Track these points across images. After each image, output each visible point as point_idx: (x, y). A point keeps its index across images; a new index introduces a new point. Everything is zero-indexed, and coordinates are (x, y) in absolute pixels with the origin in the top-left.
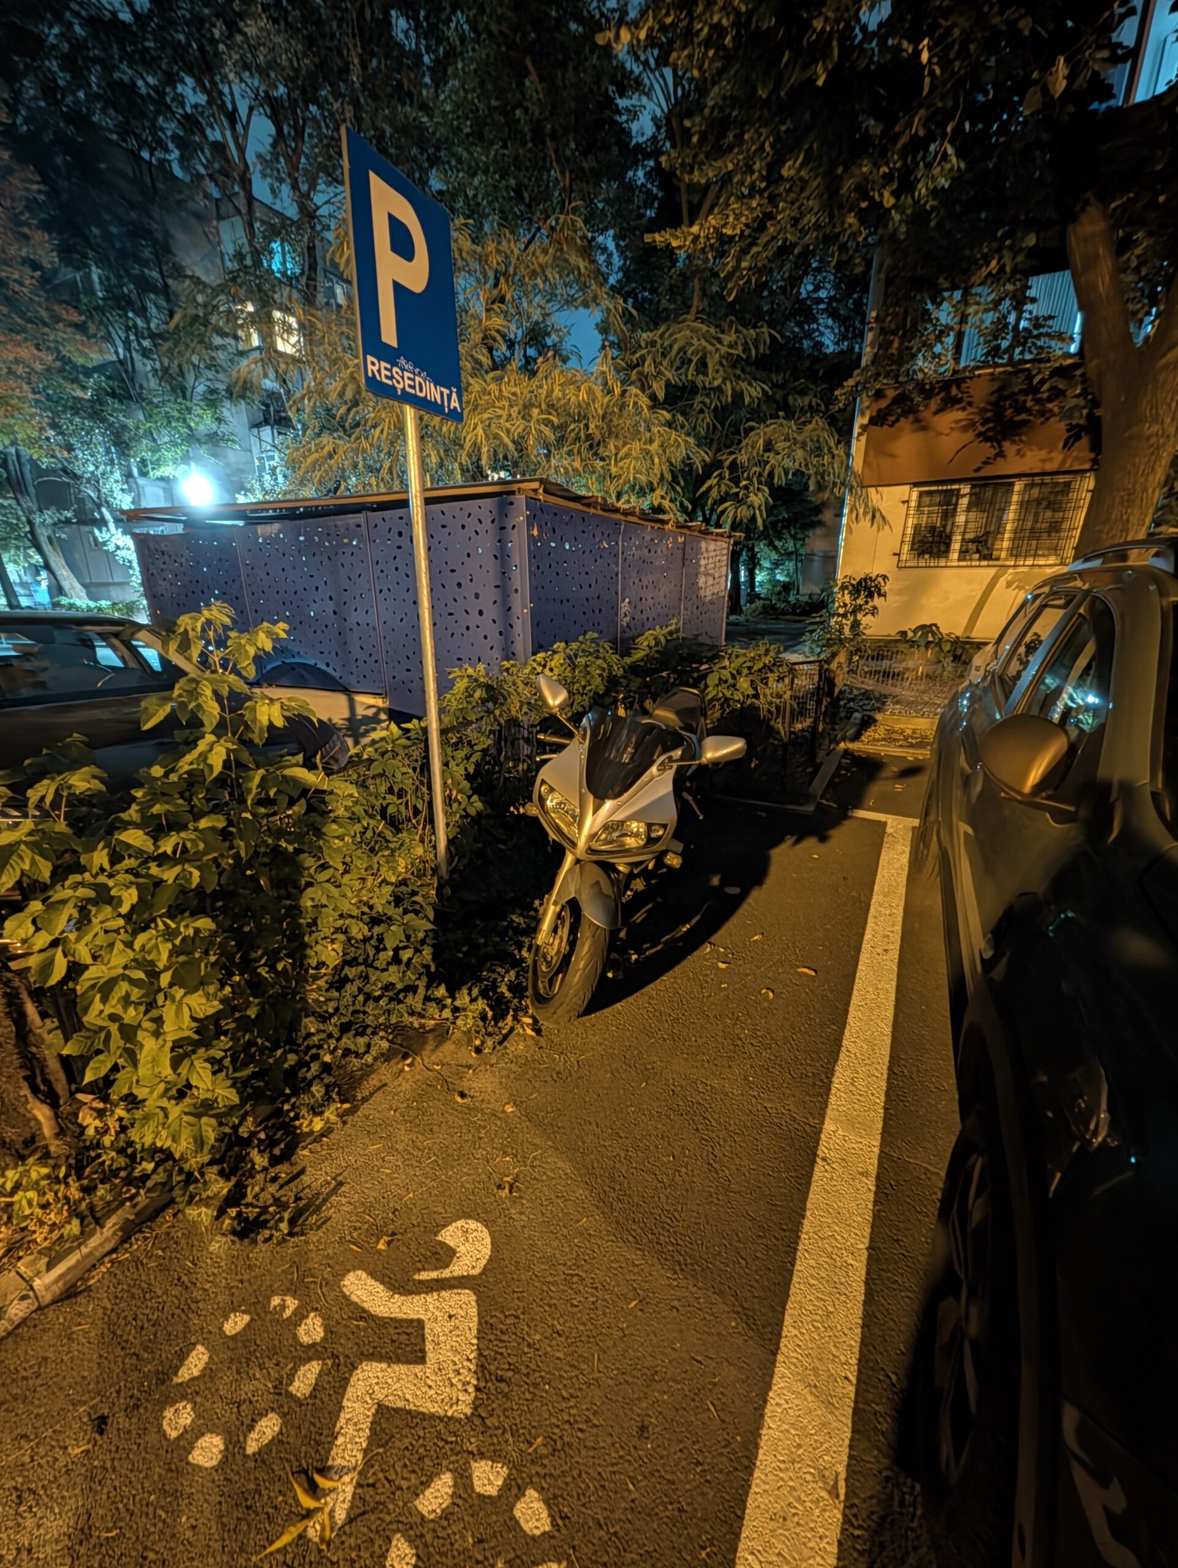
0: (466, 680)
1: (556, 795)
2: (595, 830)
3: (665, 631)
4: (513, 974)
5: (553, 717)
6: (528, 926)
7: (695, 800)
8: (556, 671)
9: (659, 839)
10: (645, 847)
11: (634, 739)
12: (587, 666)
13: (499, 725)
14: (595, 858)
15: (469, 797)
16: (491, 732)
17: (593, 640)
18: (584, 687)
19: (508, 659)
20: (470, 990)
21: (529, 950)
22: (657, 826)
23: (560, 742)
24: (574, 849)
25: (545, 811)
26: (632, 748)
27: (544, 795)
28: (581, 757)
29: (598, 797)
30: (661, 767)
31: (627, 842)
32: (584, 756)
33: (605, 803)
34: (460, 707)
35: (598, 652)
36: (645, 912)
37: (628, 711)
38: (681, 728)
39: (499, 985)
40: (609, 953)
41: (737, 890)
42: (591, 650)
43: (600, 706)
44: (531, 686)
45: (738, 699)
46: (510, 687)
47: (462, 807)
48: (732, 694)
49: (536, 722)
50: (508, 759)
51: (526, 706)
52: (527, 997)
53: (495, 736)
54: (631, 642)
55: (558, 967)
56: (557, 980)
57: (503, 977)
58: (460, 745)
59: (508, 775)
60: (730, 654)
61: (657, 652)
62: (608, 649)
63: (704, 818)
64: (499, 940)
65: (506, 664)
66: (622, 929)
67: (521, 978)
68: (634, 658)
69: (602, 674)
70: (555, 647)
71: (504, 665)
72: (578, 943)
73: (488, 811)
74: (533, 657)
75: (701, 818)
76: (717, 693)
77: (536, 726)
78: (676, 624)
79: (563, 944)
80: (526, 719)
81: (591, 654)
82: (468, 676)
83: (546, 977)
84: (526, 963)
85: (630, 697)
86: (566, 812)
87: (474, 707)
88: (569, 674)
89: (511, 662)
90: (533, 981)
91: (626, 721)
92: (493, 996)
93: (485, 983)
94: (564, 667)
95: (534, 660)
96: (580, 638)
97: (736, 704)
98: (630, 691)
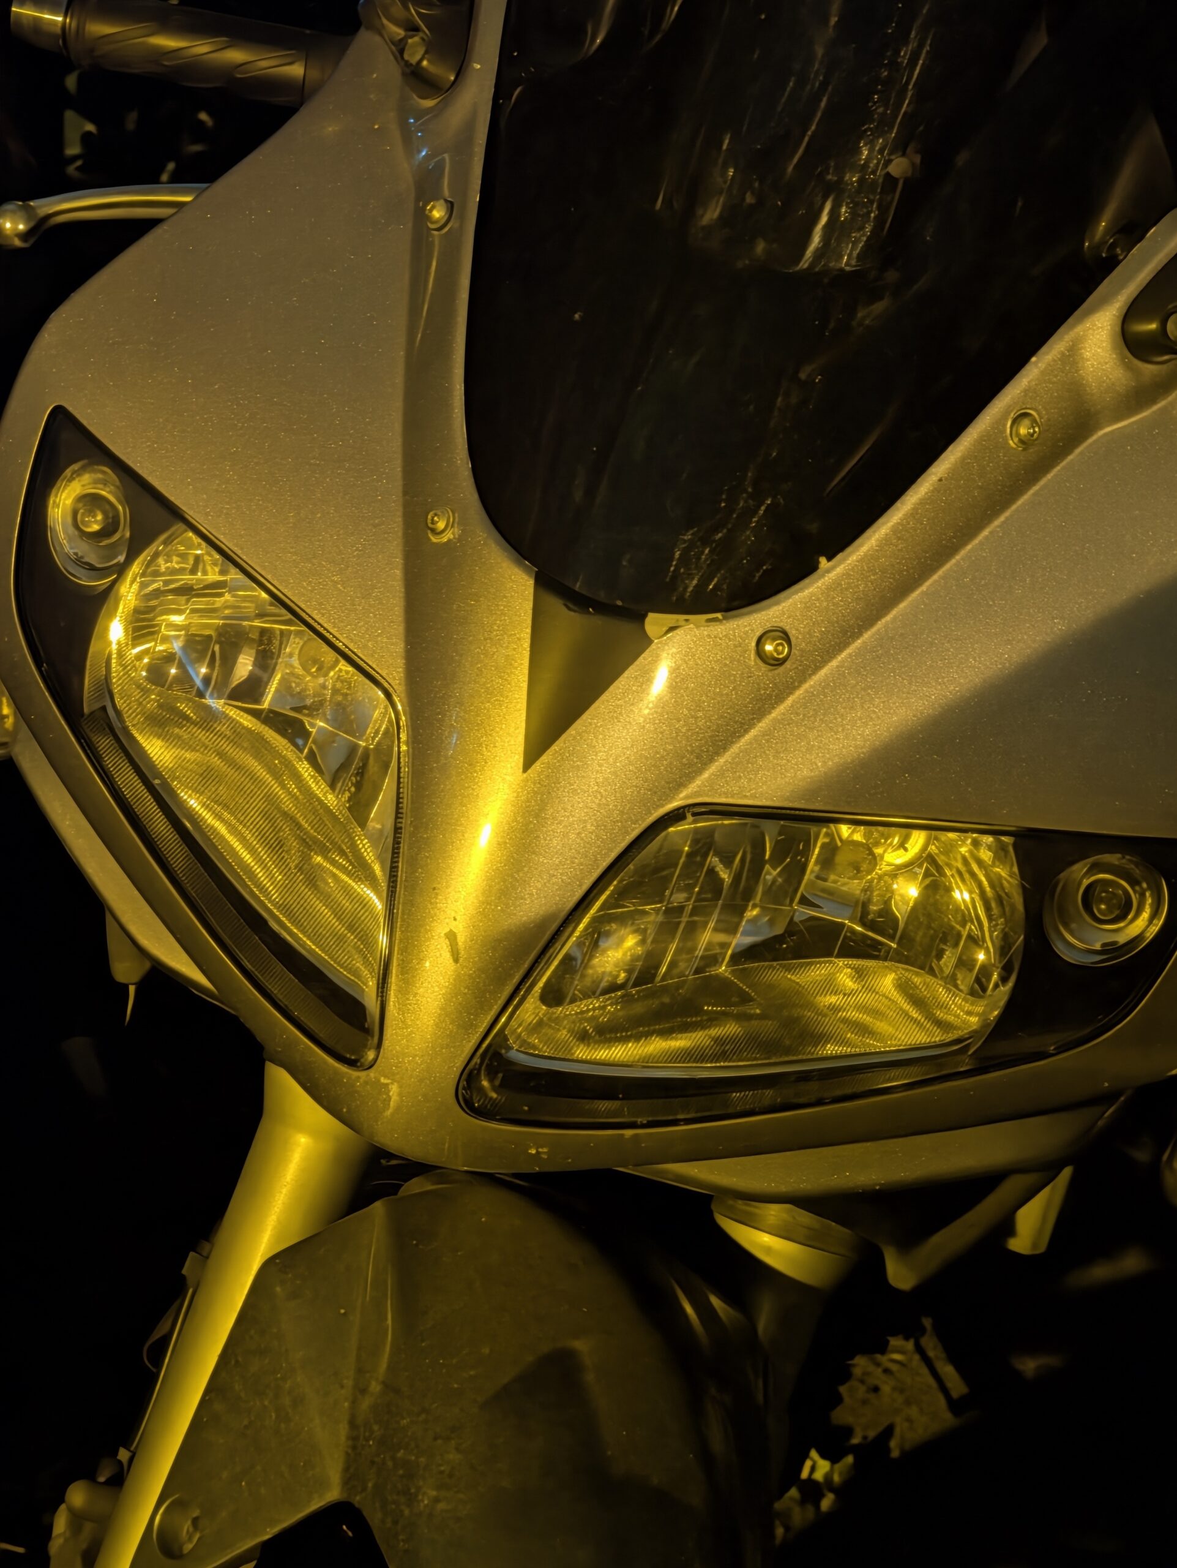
9: (1131, 974)
11: (915, 59)
22: (1113, 859)
23: (228, 73)
24: (352, 1063)
25: (86, 710)
26: (900, 147)
27: (79, 562)
28: (421, 216)
29: (577, 587)
30: (1153, 326)
31: (836, 1009)
32: (451, 206)
33: (647, 642)
86: (275, 720)
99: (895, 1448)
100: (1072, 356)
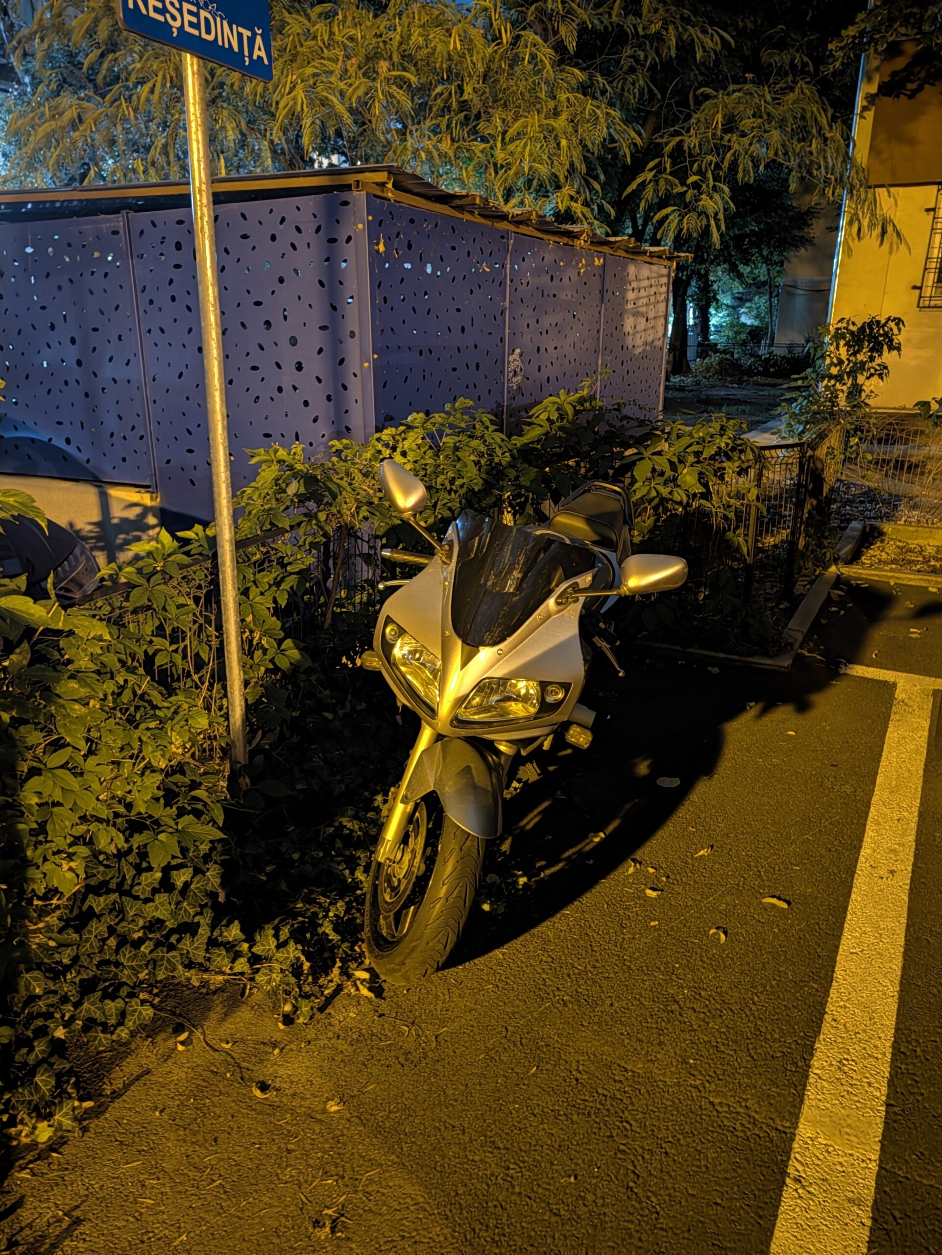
0: (275, 467)
1: (407, 639)
2: (464, 691)
3: (574, 398)
4: (340, 904)
5: (405, 523)
6: (366, 834)
7: (613, 650)
8: (411, 456)
9: (559, 704)
10: (536, 717)
11: (522, 559)
12: (456, 449)
13: (325, 535)
14: (464, 732)
15: (280, 642)
16: (313, 545)
17: (466, 411)
18: (452, 481)
19: (338, 436)
20: (277, 929)
21: (367, 870)
22: (555, 685)
23: (416, 562)
24: (433, 719)
25: (392, 663)
27: (390, 639)
28: (444, 584)
29: (469, 643)
30: (560, 600)
31: (512, 710)
32: (449, 582)
33: (479, 651)
34: (266, 507)
35: (474, 428)
36: (539, 813)
37: (518, 516)
38: (595, 543)
39: (320, 922)
40: (485, 875)
41: (675, 782)
42: (463, 425)
43: (476, 510)
44: (373, 478)
45: (679, 499)
46: (342, 479)
47: (268, 657)
48: (671, 493)
49: (380, 532)
50: (338, 585)
51: (365, 508)
52: (363, 941)
53: (319, 551)
54: (523, 414)
55: (409, 896)
56: (407, 914)
57: (327, 911)
58: (266, 565)
59: (338, 610)
60: (669, 433)
61: (561, 428)
62: (488, 423)
63: (626, 673)
64: (321, 854)
65: (337, 444)
66: (506, 839)
67: (354, 911)
68: (526, 437)
69: (479, 462)
70: (410, 418)
71: (333, 446)
72: (439, 859)
73: (308, 663)
74: (377, 435)
75: (621, 674)
76: (649, 492)
77: (381, 538)
78: (591, 387)
79: (417, 860)
80: (365, 526)
81: (463, 431)
82: (279, 462)
83: (390, 911)
84: (361, 889)
85: (520, 495)
86: (422, 664)
87: (287, 508)
88: (430, 461)
89: (345, 441)
90: (371, 916)
91: (511, 532)
92: (311, 939)
93: (300, 919)
94: (423, 450)
95: (379, 440)
96: (448, 407)
97: (676, 507)
98: (519, 487)
99: (530, 782)
100: (548, 605)
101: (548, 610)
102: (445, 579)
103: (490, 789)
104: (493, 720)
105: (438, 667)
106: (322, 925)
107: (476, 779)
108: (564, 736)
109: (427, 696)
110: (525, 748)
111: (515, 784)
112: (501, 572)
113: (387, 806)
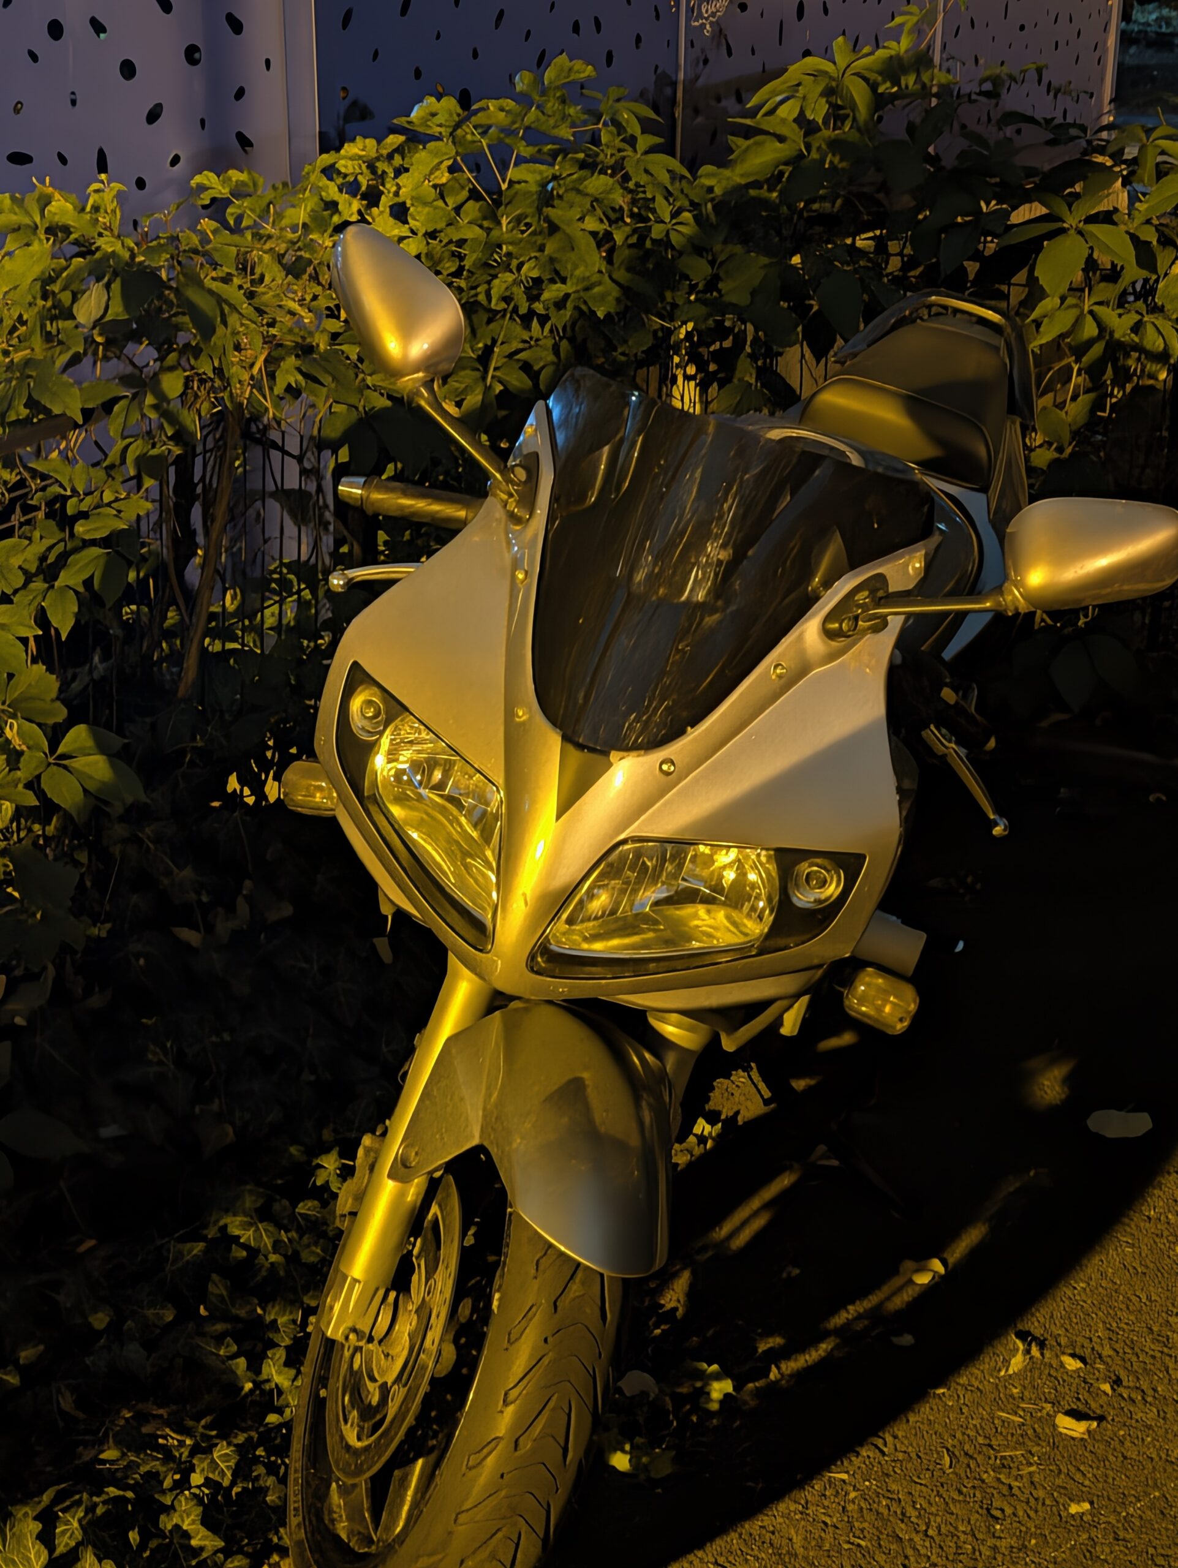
0: (42, 246)
1: (408, 729)
2: (568, 874)
3: (872, 60)
4: (223, 1454)
5: (402, 404)
6: (293, 1259)
7: (976, 761)
8: (419, 220)
9: (826, 913)
10: (767, 945)
11: (730, 508)
12: (546, 199)
13: (181, 436)
14: (563, 988)
15: (55, 735)
16: (148, 465)
17: (575, 91)
18: (535, 288)
19: (218, 163)
20: (48, 1521)
21: (294, 1359)
22: (819, 861)
23: (433, 515)
24: (481, 951)
25: (366, 794)
26: (724, 546)
27: (363, 729)
28: (513, 577)
29: (581, 741)
30: (837, 625)
31: (698, 927)
32: (526, 573)
33: (610, 765)
34: (18, 357)
35: (595, 140)
36: (766, 1206)
37: (713, 389)
38: (928, 465)
39: (167, 1500)
40: (620, 1374)
41: (1139, 1124)
42: (565, 133)
43: (599, 369)
44: (315, 278)
45: (1159, 345)
46: (227, 279)
47: (23, 774)
48: (1137, 328)
49: (333, 432)
50: (218, 578)
51: (291, 361)
52: (283, 1552)
53: (163, 483)
54: (730, 103)
55: (411, 1431)
56: (404, 1482)
57: (187, 1470)
58: (16, 518)
59: (217, 647)
60: (1135, 161)
61: (834, 145)
62: (635, 128)
63: (1011, 827)
64: (169, 1316)
65: (213, 184)
66: (675, 1275)
67: (260, 1470)
68: (739, 169)
69: (608, 236)
70: (416, 113)
71: (202, 188)
72: (494, 1333)
73: (134, 792)
74: (326, 159)
75: (998, 831)
76: (1078, 322)
77: (334, 447)
78: (918, 31)
79: (434, 1335)
80: (291, 414)
81: (563, 150)
82: (50, 231)
83: (359, 1471)
84: (280, 1411)
85: (721, 332)
86: (451, 799)
87: (76, 359)
88: (473, 233)
89: (235, 175)
90: (307, 1483)
91: (701, 430)
92: (143, 1546)
93: (112, 1491)
94: (452, 202)
95: (329, 172)
96: (523, 82)
97: (1151, 367)
98: (721, 307)
99: (740, 1120)
100: (800, 638)
101: (802, 652)
102: (516, 564)
103: (635, 1141)
104: (644, 954)
105: (493, 808)
106: (171, 1508)
107: (598, 1115)
108: (839, 999)
109: (462, 885)
110: (733, 1028)
111: (702, 1126)
112: (672, 544)
113: (350, 1185)
